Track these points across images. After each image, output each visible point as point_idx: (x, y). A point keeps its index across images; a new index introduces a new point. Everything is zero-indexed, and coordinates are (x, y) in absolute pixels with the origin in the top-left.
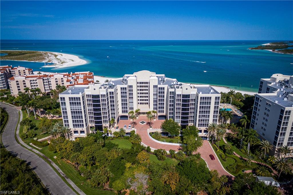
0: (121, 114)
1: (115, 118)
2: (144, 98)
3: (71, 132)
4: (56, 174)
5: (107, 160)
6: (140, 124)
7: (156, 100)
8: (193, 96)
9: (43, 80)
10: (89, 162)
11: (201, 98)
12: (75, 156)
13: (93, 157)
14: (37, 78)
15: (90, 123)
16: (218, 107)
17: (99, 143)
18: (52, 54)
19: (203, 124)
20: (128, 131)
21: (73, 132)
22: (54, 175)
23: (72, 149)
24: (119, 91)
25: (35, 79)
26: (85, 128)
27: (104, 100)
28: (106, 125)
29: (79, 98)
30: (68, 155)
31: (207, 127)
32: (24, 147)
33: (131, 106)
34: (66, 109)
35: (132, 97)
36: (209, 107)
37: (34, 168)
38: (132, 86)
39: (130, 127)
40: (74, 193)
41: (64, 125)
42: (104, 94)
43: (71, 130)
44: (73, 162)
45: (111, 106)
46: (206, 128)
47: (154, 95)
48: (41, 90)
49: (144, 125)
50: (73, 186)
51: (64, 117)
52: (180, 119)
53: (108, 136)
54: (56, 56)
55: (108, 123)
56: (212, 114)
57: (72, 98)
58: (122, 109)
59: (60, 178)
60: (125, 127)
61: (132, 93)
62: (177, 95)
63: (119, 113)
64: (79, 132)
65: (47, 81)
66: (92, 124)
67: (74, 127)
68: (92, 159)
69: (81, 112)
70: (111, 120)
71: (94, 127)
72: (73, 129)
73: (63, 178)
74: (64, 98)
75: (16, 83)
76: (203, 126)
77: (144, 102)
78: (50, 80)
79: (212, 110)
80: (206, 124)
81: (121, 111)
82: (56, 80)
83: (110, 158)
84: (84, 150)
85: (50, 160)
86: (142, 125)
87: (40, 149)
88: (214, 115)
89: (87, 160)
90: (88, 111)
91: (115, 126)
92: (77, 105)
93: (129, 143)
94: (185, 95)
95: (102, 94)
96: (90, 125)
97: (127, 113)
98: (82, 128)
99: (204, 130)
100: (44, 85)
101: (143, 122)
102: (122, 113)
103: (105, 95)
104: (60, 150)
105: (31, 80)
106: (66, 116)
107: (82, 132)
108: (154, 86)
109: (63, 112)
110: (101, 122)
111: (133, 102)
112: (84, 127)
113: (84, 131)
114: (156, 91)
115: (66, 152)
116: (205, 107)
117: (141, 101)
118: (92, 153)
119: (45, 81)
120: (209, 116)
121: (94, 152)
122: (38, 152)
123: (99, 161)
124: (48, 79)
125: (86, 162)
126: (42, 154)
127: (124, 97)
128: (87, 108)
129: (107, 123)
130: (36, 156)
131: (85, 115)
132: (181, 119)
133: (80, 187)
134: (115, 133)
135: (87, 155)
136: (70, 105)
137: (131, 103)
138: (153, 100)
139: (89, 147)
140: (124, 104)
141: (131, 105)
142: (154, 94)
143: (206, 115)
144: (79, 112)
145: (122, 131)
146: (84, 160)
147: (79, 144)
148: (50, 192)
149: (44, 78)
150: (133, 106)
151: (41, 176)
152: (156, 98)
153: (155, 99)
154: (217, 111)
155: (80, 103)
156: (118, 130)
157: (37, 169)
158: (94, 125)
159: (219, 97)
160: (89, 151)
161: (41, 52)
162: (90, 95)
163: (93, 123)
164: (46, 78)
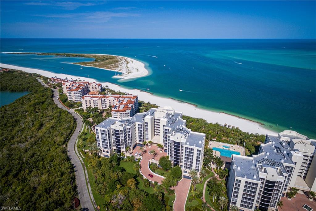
1: (131, 145)
4: (85, 178)
6: (148, 154)
9: (102, 100)
11: (186, 148)
14: (97, 98)
15: (114, 147)
17: (113, 164)
18: (126, 60)
19: (188, 167)
20: (137, 157)
22: (83, 179)
24: (137, 126)
25: (96, 99)
27: (122, 133)
28: (123, 150)
29: (106, 131)
32: (76, 154)
34: (99, 136)
35: (148, 131)
37: (76, 171)
38: (148, 122)
39: (139, 154)
40: (88, 193)
41: (98, 146)
42: (122, 130)
43: (101, 150)
45: (128, 137)
48: (99, 108)
49: (151, 155)
50: (89, 189)
52: (173, 158)
53: (124, 158)
58: (139, 139)
59: (85, 181)
60: (136, 154)
61: (148, 128)
63: (137, 141)
64: (106, 152)
67: (103, 148)
70: (128, 146)
71: (116, 150)
73: (87, 182)
74: (98, 129)
75: (85, 101)
76: (188, 169)
80: (190, 168)
82: (110, 101)
85: (85, 167)
87: (84, 158)
90: (112, 139)
92: (105, 135)
97: (142, 142)
98: (108, 150)
102: (139, 142)
105: (94, 100)
106: (99, 140)
110: (120, 148)
113: (109, 152)
116: (189, 155)
117: (157, 133)
120: (192, 162)
122: (81, 159)
124: (105, 100)
126: (83, 162)
128: (112, 137)
130: (80, 162)
133: (92, 190)
136: (101, 134)
137: (147, 135)
140: (140, 136)
144: (106, 139)
145: (133, 156)
147: (106, 159)
148: (78, 189)
151: (77, 177)
154: (199, 160)
157: (77, 172)
162: (114, 129)
163: (116, 147)
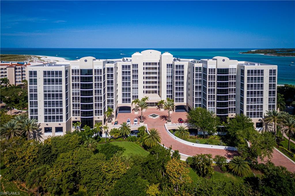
0: (120, 104)
1: (113, 108)
2: (151, 85)
3: (41, 129)
5: (104, 178)
6: (150, 119)
7: (171, 84)
8: (233, 71)
9: (16, 69)
10: (66, 185)
11: (248, 71)
12: (39, 173)
13: (75, 175)
15: (73, 115)
16: (274, 85)
17: (87, 147)
18: (36, 57)
19: (255, 114)
20: (134, 127)
21: (43, 131)
23: (34, 159)
24: (120, 71)
25: (4, 67)
26: (63, 124)
27: (99, 78)
28: (99, 118)
29: (61, 73)
30: (25, 172)
31: (261, 118)
33: (135, 94)
34: (36, 90)
35: (137, 81)
36: (262, 85)
38: (137, 65)
39: (136, 121)
41: (29, 118)
42: (99, 68)
43: (40, 127)
44: (31, 188)
45: (108, 89)
46: (260, 120)
47: (167, 78)
48: (10, 81)
49: (157, 119)
51: (31, 104)
52: (215, 107)
53: (101, 137)
54: (39, 58)
55: (103, 116)
56: (266, 96)
57: (49, 72)
58: (123, 97)
60: (129, 122)
61: (137, 75)
62: (209, 69)
63: (118, 103)
64: (54, 130)
65: (21, 70)
66: (76, 117)
67: (45, 121)
68: (72, 178)
69: (61, 95)
70: (106, 111)
71: (79, 121)
72: (44, 124)
74: (35, 73)
76: (254, 117)
77: (151, 89)
78: (24, 70)
79: (266, 90)
80: (258, 113)
81: (121, 100)
83: (110, 176)
84: (58, 159)
86: (153, 119)
88: (269, 98)
89: (62, 180)
90: (73, 95)
91: (112, 121)
92: (56, 84)
93: (138, 147)
94: (221, 69)
95: (97, 68)
96: (73, 118)
97: (130, 102)
98: (59, 122)
99: (257, 123)
100: (16, 75)
101: (154, 116)
102: (123, 102)
103: (101, 70)
104: (10, 162)
106: (35, 102)
107: (59, 129)
108: (167, 65)
109: (31, 95)
110: (91, 113)
111: (137, 88)
112: (62, 121)
113: (62, 128)
114: (171, 72)
115: (22, 165)
116: (255, 85)
117: (147, 89)
118: (74, 165)
119: (18, 70)
120: (262, 99)
121: (77, 164)
123: (87, 183)
124: (22, 68)
125: (61, 186)
127: (126, 78)
128: (71, 90)
129: (101, 115)
131: (67, 101)
132: (217, 107)
134: (114, 131)
135: (64, 169)
136: (44, 84)
137: (135, 89)
138: (166, 84)
139: (69, 154)
140: (126, 89)
141: (135, 92)
142: (167, 76)
143: (258, 98)
144: (57, 95)
145: (125, 126)
146: (56, 182)
147: (50, 148)
149: (17, 67)
150: (137, 93)
152: (171, 81)
153: (169, 83)
154: (274, 92)
155: (61, 81)
156: (118, 127)
158: (79, 118)
159: (274, 71)
160: (67, 160)
161: (24, 55)
162: (78, 70)
163: (79, 115)
164: (20, 67)
